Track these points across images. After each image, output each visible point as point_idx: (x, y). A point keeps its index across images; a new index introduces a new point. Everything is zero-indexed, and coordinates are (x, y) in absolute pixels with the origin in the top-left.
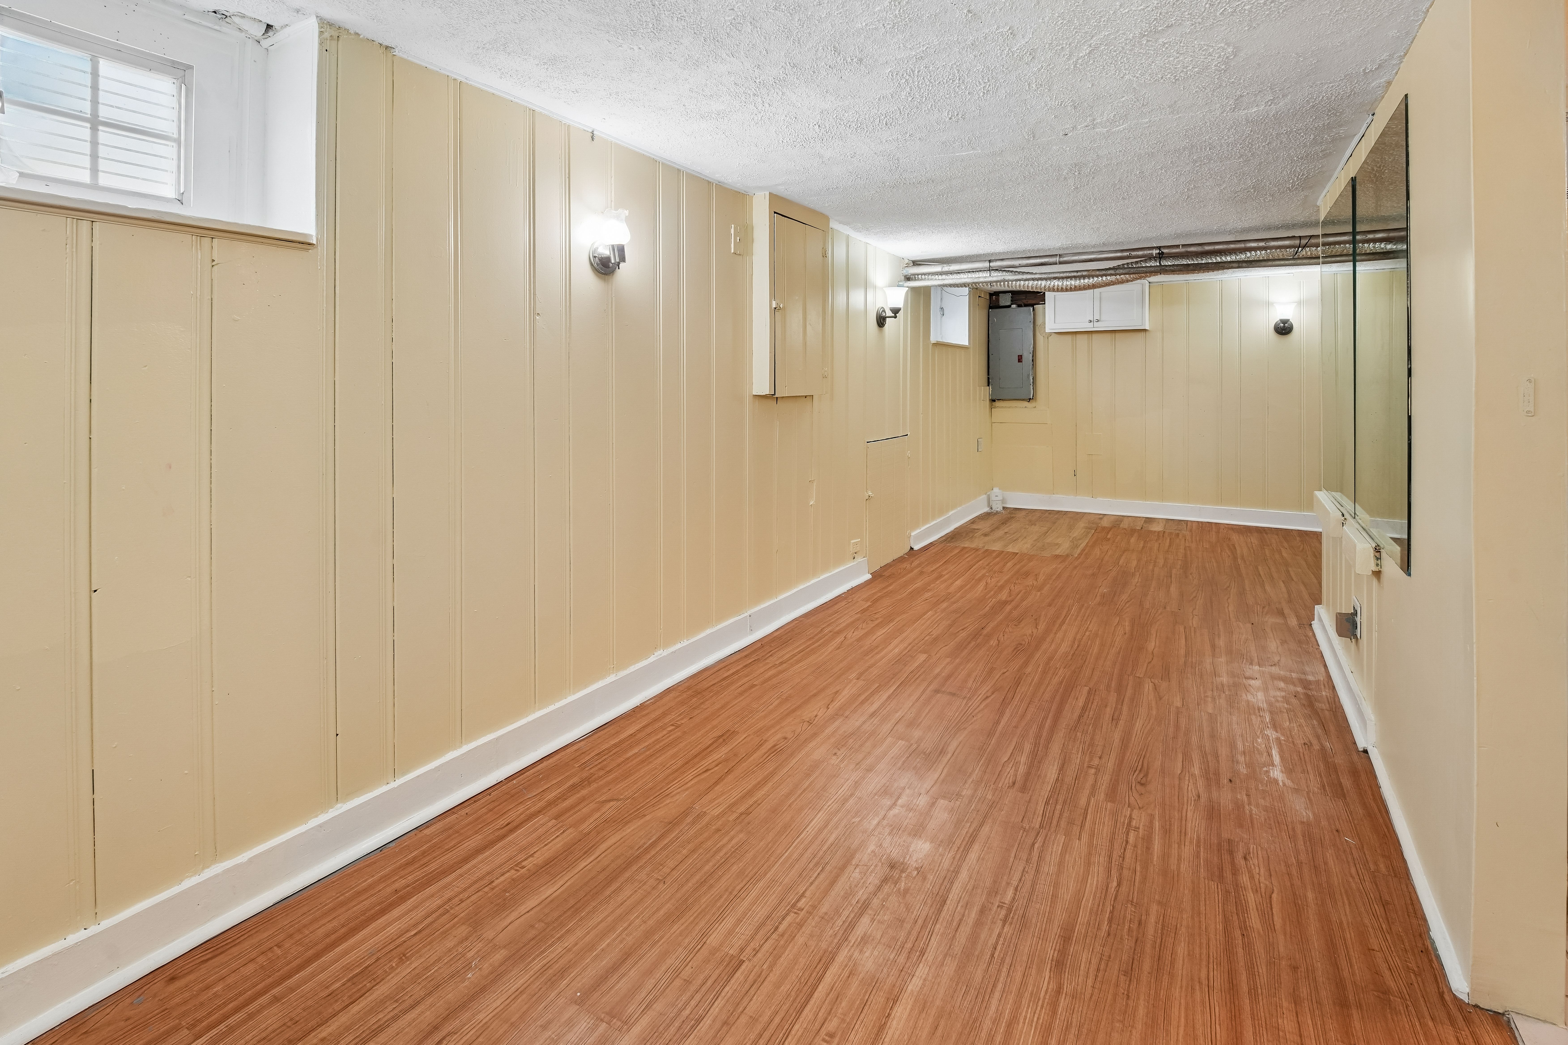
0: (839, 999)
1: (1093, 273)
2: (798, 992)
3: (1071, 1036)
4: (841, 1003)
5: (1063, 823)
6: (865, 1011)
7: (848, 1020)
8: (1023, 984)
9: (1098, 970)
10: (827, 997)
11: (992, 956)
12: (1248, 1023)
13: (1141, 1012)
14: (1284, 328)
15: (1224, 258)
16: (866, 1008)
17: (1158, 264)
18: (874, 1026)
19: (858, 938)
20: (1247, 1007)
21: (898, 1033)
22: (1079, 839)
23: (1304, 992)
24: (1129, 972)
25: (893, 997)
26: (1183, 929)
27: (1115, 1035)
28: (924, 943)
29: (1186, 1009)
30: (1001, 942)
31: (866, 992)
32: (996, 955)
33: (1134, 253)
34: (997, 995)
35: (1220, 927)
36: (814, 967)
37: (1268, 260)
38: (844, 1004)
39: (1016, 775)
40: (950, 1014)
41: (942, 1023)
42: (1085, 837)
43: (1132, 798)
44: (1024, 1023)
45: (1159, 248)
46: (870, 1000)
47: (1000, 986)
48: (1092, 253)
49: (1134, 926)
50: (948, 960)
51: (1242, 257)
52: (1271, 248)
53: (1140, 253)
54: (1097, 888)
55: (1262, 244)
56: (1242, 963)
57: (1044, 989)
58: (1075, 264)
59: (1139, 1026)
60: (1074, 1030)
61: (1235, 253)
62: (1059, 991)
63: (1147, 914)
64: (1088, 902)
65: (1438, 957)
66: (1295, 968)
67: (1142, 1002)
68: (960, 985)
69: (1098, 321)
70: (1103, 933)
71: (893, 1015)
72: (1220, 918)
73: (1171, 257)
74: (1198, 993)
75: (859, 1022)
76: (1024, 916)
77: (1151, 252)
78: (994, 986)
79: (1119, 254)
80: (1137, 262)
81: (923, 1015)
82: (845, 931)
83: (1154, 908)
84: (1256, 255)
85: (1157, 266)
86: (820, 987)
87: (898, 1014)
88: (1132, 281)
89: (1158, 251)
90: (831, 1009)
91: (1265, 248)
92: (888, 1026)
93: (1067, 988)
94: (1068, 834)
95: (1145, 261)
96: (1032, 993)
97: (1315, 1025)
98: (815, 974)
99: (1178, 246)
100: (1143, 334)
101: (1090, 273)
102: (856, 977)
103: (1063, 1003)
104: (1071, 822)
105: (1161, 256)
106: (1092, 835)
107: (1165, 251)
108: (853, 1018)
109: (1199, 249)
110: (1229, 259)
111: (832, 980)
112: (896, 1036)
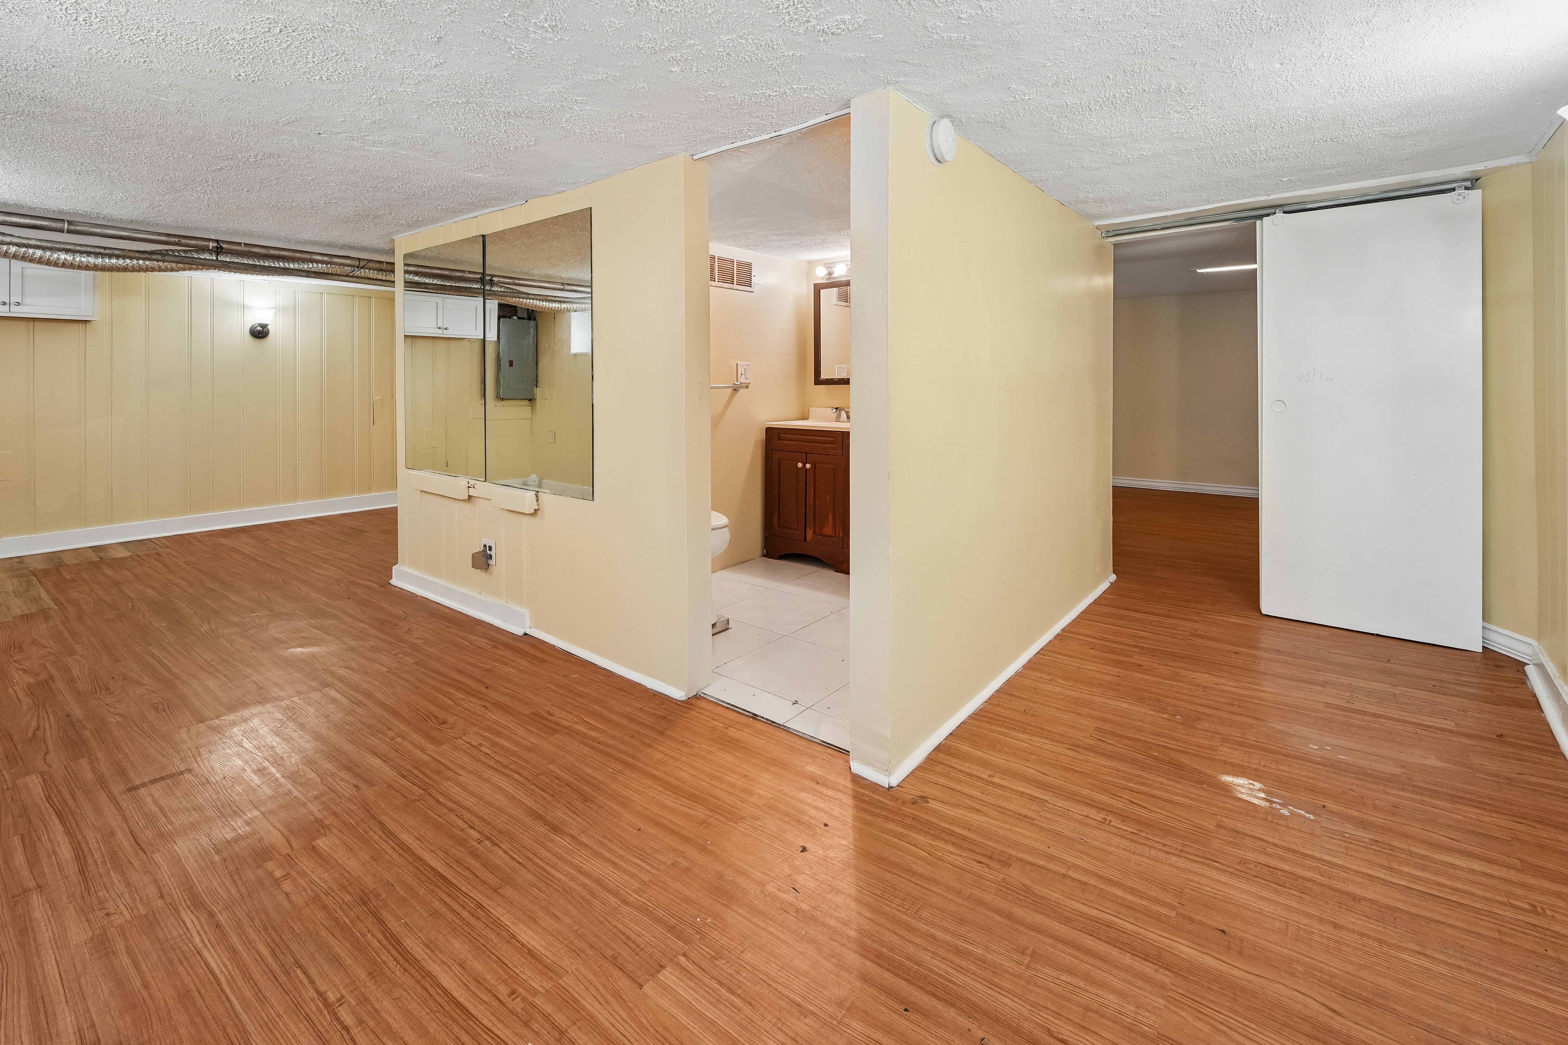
0: (480, 980)
1: (131, 254)
2: (447, 1015)
3: (608, 844)
4: (485, 980)
5: (436, 777)
6: (506, 962)
7: (506, 977)
8: (556, 854)
9: (574, 812)
10: (470, 990)
11: (519, 862)
12: (649, 769)
13: (614, 806)
14: (260, 332)
15: (287, 265)
16: (504, 960)
17: (215, 258)
18: (526, 959)
19: (425, 952)
20: (641, 765)
21: (542, 942)
22: (460, 775)
23: (647, 741)
24: (586, 799)
25: (508, 938)
26: (576, 763)
27: (621, 824)
28: (472, 903)
29: (625, 787)
30: (512, 854)
31: (489, 957)
32: (521, 860)
33: (184, 241)
34: (553, 872)
35: (587, 748)
36: (429, 996)
37: (332, 274)
38: (488, 977)
39: (347, 782)
40: (550, 904)
41: (554, 911)
42: (460, 771)
43: (451, 734)
44: (584, 864)
45: (217, 241)
46: (499, 956)
47: (547, 867)
48: (124, 229)
49: (557, 781)
50: (502, 891)
51: (305, 266)
52: (331, 263)
53: (193, 242)
54: (512, 785)
55: (326, 259)
56: (615, 753)
57: (567, 844)
58: (97, 238)
59: (622, 811)
60: (606, 841)
61: (303, 262)
62: (574, 838)
63: (554, 772)
64: (520, 795)
65: (660, 693)
66: (632, 736)
67: (609, 803)
68: (530, 890)
69: (18, 304)
70: (550, 799)
71: (524, 942)
72: (581, 745)
73: (229, 253)
74: (620, 778)
75: (514, 969)
76: (500, 832)
77: (206, 243)
78: (545, 870)
79: (164, 238)
80: (185, 251)
81: (540, 921)
82: (407, 961)
83: (552, 767)
84: (318, 267)
85: (213, 260)
86: (456, 994)
87: (526, 938)
88: (177, 271)
89: (216, 245)
90: (487, 989)
91: (327, 263)
92: (532, 948)
93: (575, 832)
94: (448, 779)
95: (197, 251)
96: (565, 852)
97: (665, 747)
98: (437, 997)
99: (239, 244)
100: (81, 326)
101: (125, 253)
102: (468, 961)
103: (583, 839)
104: (438, 773)
105: (219, 250)
106: (463, 768)
107: (224, 246)
108: (507, 973)
109: (263, 251)
110: (292, 266)
111: (456, 982)
112: (544, 944)
